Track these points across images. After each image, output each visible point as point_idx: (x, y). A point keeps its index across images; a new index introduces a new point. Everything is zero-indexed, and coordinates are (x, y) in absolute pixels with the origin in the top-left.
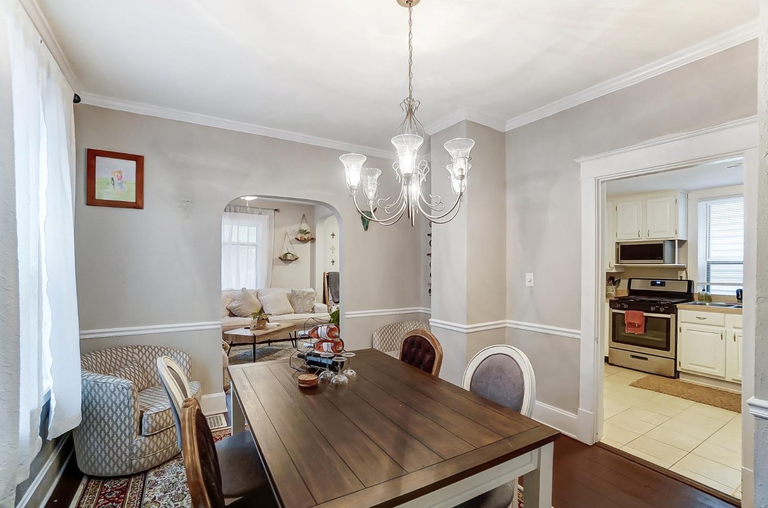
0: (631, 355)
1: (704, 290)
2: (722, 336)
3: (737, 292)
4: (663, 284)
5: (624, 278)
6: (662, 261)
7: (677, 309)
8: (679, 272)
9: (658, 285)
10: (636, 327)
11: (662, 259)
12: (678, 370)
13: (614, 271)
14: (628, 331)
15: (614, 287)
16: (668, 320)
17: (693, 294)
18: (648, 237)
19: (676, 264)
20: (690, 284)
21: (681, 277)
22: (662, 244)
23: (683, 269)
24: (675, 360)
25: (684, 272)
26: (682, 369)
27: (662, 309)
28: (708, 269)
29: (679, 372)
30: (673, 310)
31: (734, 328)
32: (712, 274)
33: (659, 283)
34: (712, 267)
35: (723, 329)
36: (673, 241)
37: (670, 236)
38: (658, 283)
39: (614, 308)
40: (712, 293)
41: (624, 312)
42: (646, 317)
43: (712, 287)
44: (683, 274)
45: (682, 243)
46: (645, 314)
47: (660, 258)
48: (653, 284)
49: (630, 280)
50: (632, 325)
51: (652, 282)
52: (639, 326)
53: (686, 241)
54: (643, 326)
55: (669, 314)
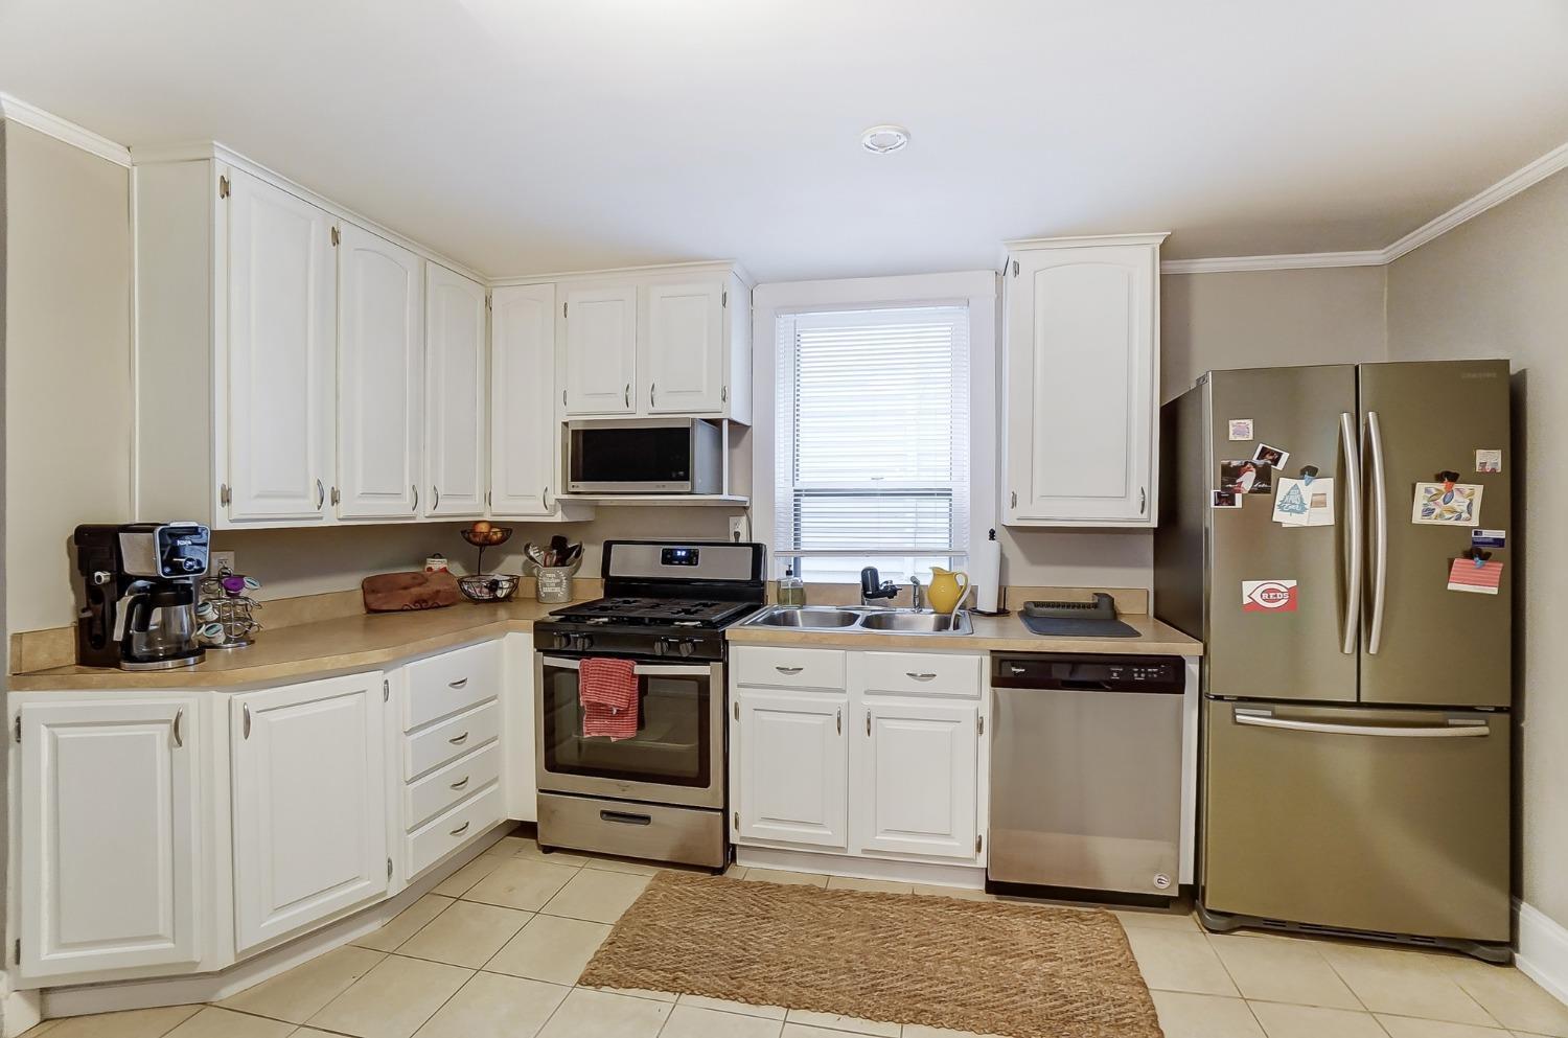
0: (603, 812)
1: (789, 573)
2: (839, 720)
3: (864, 573)
4: (691, 559)
5: (592, 542)
6: (686, 486)
7: (726, 643)
8: (732, 520)
9: (681, 560)
10: (612, 717)
11: (686, 478)
12: (731, 842)
13: (559, 518)
14: (592, 730)
15: (562, 571)
16: (703, 683)
17: (763, 584)
18: (653, 410)
19: (725, 496)
20: (758, 551)
21: (737, 535)
22: (688, 429)
23: (742, 509)
24: (725, 811)
25: (744, 519)
26: (742, 838)
27: (685, 650)
28: (797, 507)
29: (734, 846)
30: (715, 649)
31: (866, 693)
32: (805, 522)
33: (684, 553)
34: (807, 504)
35: (841, 699)
36: (716, 423)
37: (709, 406)
38: (679, 553)
39: (547, 653)
40: (806, 578)
41: (575, 664)
42: (643, 679)
43: (806, 564)
44: (742, 528)
45: (739, 430)
46: (640, 670)
47: (681, 473)
48: (668, 558)
49: (608, 546)
50: (600, 710)
51: (665, 553)
52: (621, 714)
53: (747, 427)
54: (633, 713)
55: (705, 662)
